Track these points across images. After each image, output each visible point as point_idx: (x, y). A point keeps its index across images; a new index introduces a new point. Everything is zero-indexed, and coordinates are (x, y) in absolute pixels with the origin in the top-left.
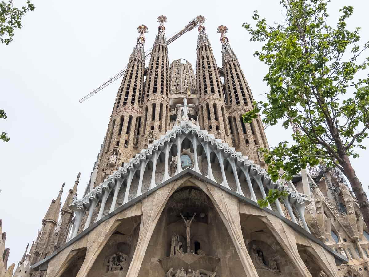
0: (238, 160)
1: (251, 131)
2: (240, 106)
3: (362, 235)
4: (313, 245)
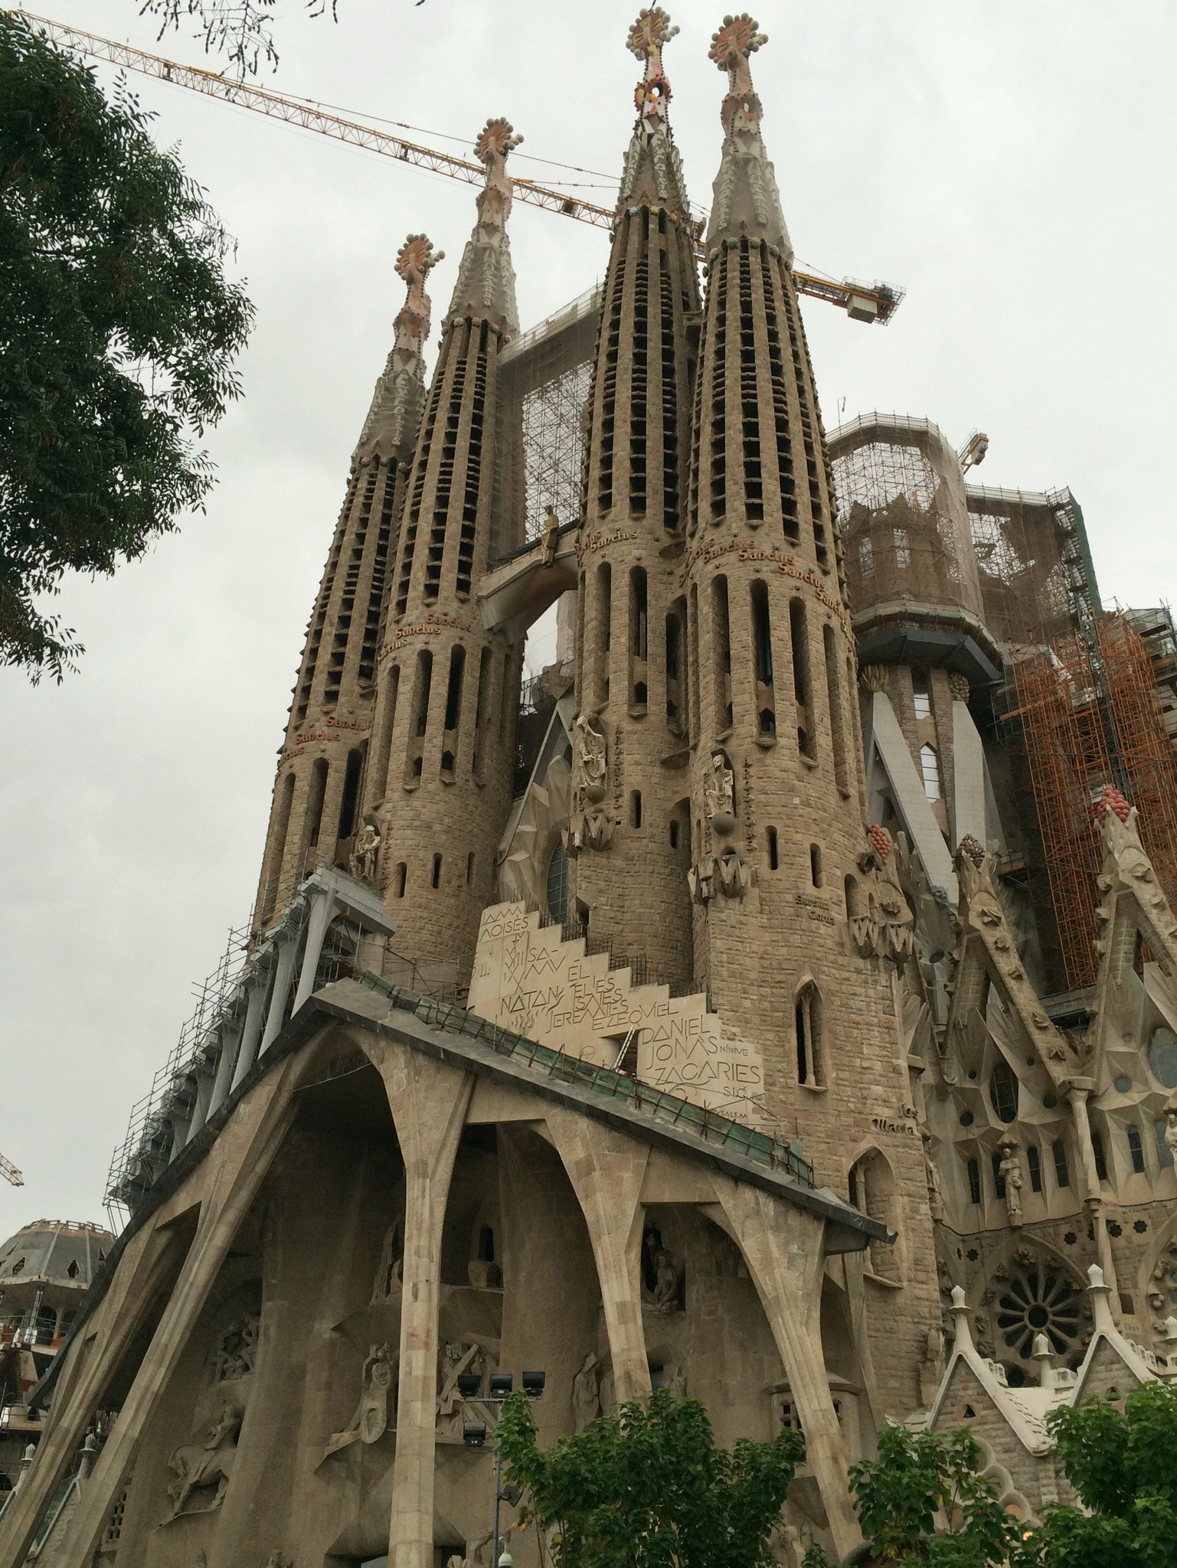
4: (722, 1192)
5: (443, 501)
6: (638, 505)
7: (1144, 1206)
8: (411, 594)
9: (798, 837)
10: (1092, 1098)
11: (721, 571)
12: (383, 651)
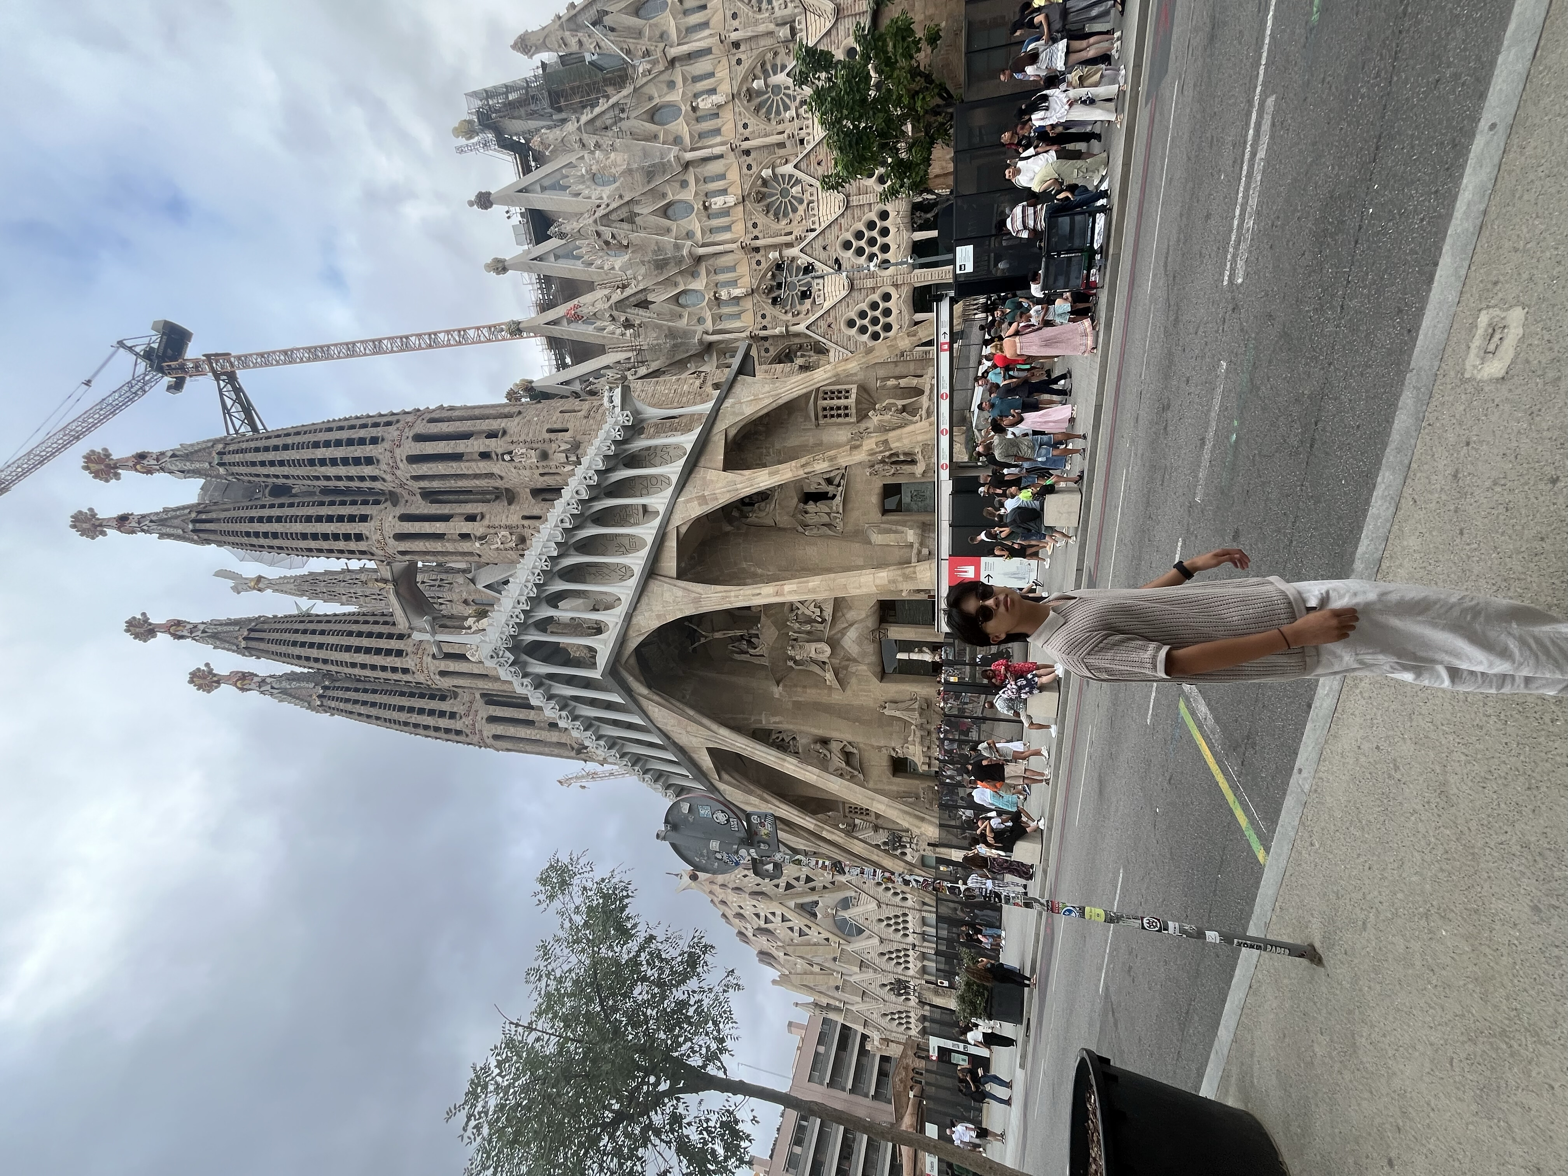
0: (555, 554)
1: (454, 464)
2: (384, 476)
3: (666, 132)
4: (721, 426)
5: (348, 649)
6: (364, 518)
7: (755, 314)
8: (398, 665)
9: (554, 418)
10: (707, 333)
11: (404, 458)
12: (429, 683)
